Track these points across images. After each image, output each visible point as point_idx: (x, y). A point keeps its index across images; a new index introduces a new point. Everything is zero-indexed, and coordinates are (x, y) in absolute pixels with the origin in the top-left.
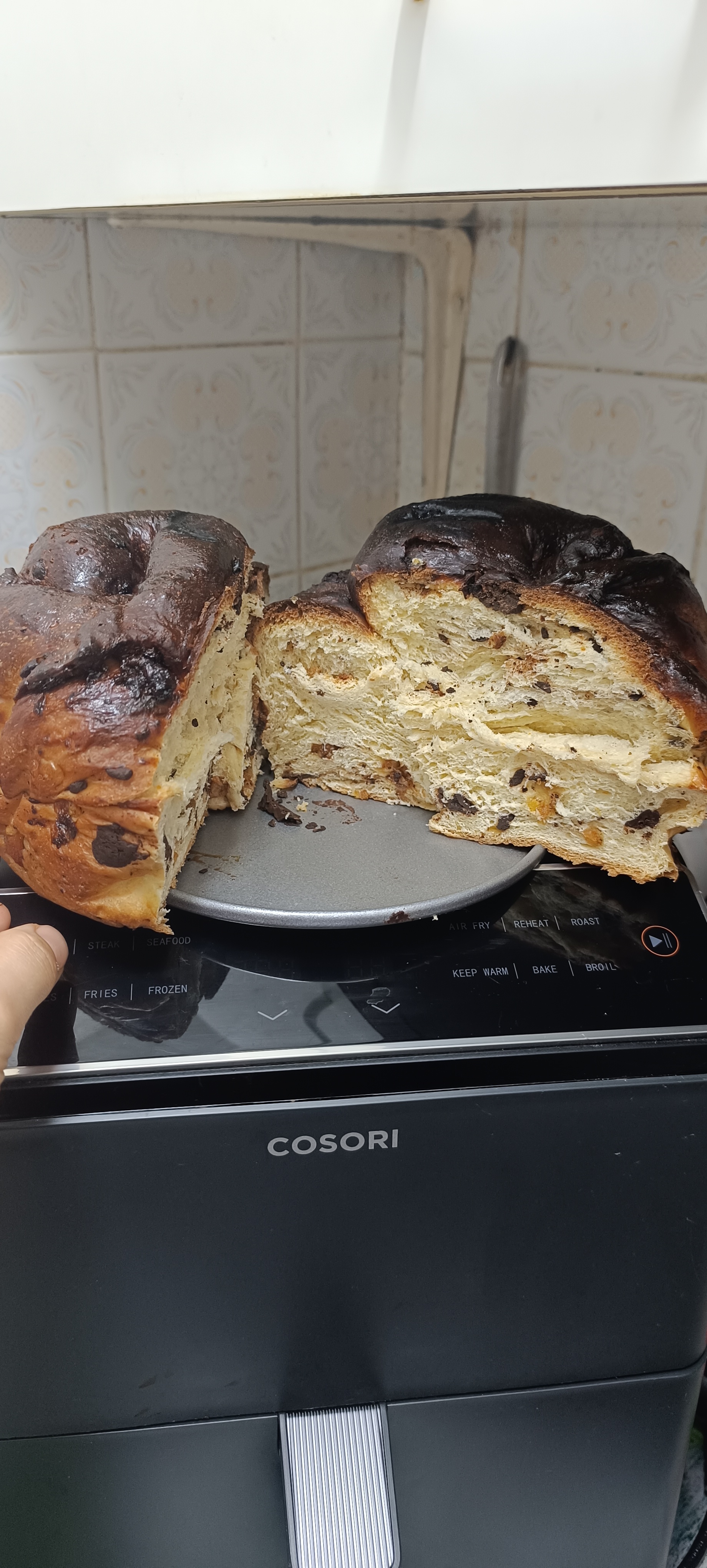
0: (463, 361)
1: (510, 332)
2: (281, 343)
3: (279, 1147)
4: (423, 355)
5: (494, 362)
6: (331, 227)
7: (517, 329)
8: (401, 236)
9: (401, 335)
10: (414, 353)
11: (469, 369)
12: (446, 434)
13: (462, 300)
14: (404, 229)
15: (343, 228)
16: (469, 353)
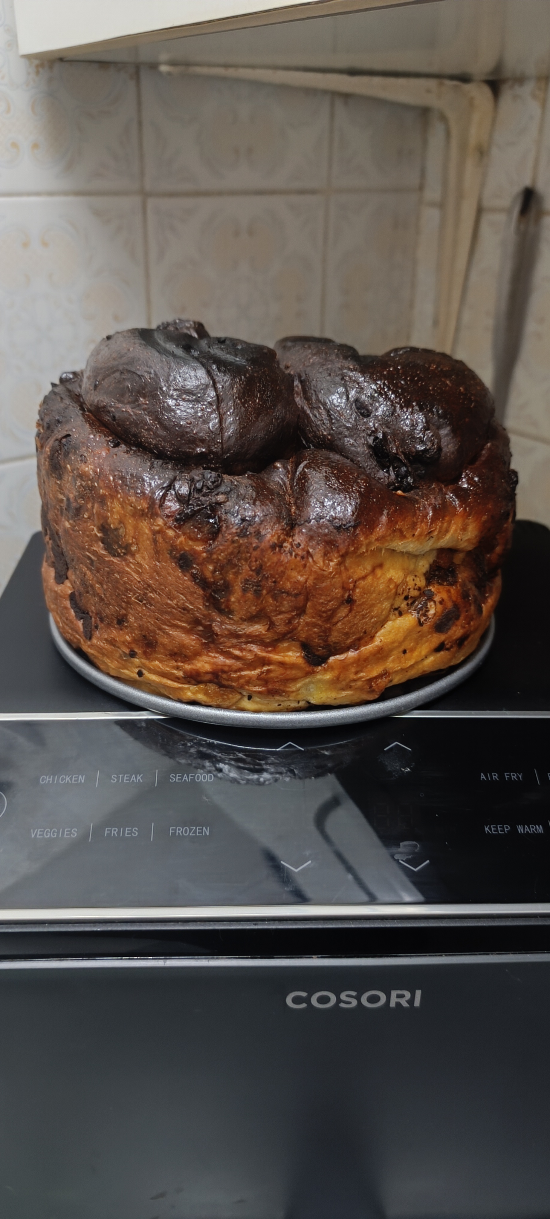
0: (480, 211)
1: (527, 182)
2: (313, 192)
3: (296, 1000)
4: (441, 205)
5: (509, 211)
6: (365, 79)
7: (534, 179)
8: (428, 91)
9: (421, 188)
10: (432, 204)
11: (487, 219)
12: (459, 280)
13: (482, 152)
14: (432, 83)
15: (377, 80)
16: (486, 203)
